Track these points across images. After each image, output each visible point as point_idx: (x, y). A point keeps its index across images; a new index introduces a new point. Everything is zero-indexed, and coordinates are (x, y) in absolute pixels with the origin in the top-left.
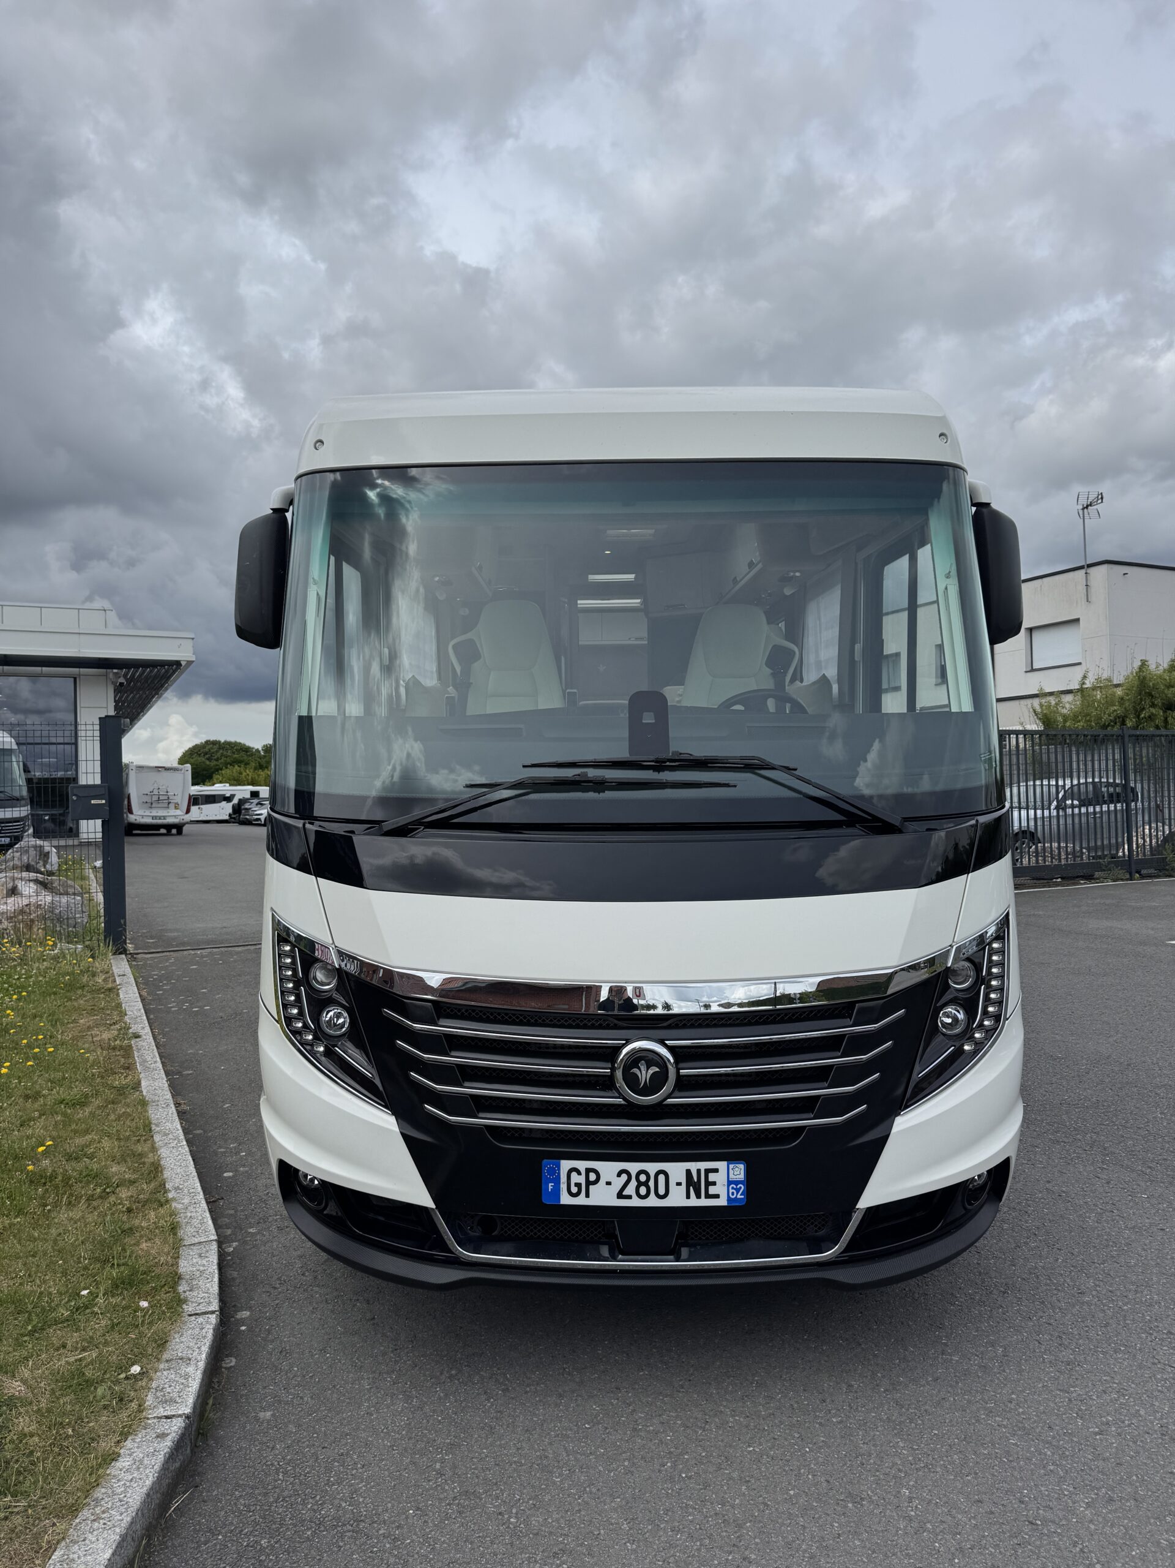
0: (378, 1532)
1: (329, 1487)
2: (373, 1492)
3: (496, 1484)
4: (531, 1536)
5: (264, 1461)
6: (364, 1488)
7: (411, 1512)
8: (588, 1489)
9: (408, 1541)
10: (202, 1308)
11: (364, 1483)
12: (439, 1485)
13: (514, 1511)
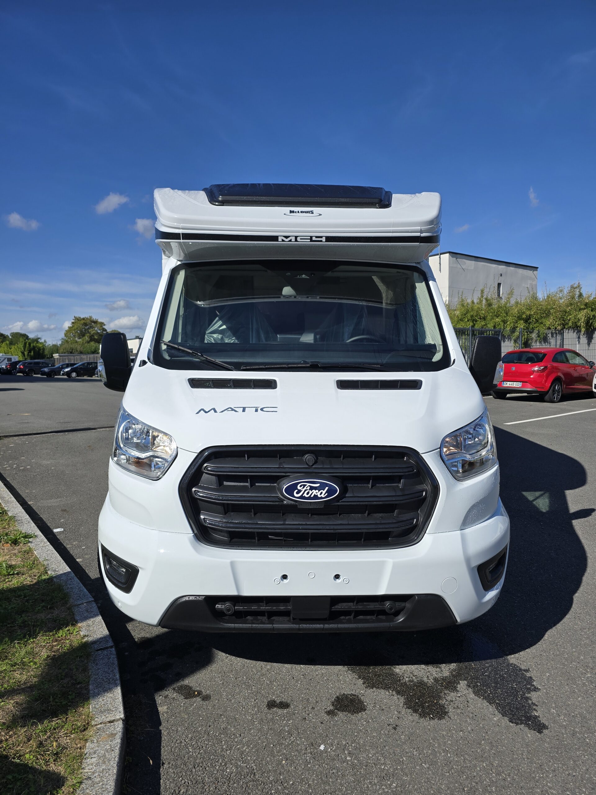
0: (269, 779)
1: (224, 752)
2: (254, 752)
3: (327, 736)
4: (364, 767)
5: (175, 741)
6: (247, 750)
7: (284, 762)
8: (382, 732)
9: (291, 782)
10: (104, 645)
11: (246, 747)
12: (293, 742)
13: (346, 752)
